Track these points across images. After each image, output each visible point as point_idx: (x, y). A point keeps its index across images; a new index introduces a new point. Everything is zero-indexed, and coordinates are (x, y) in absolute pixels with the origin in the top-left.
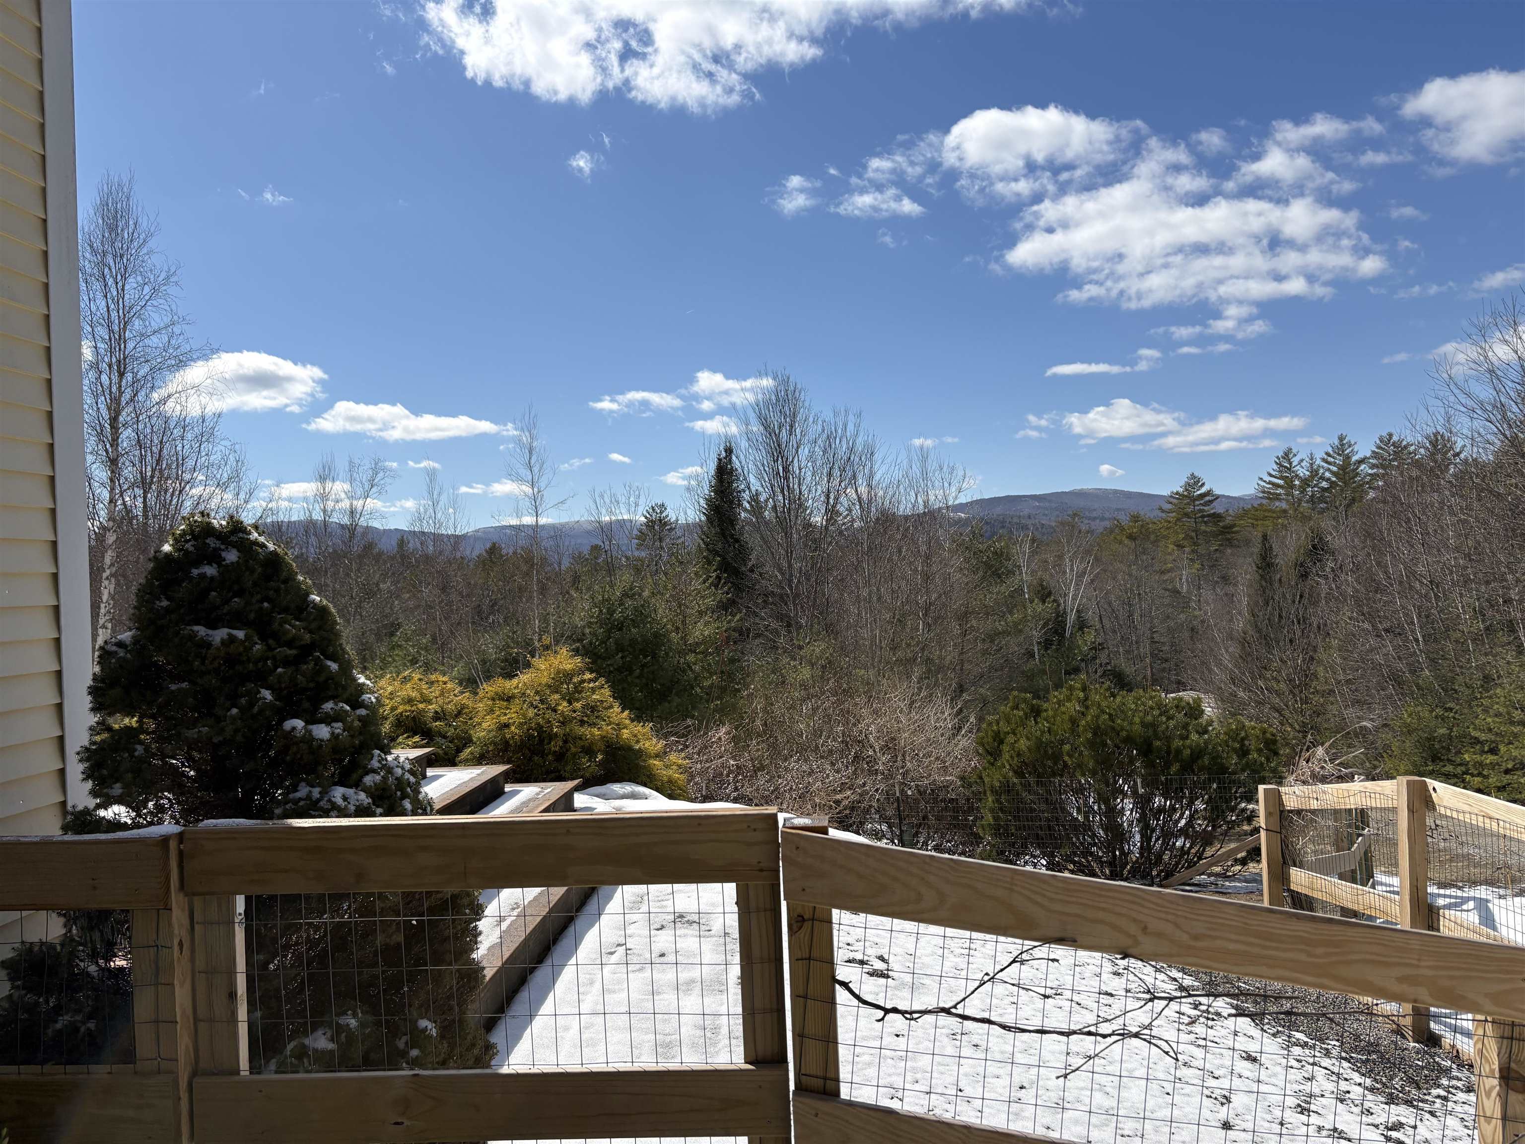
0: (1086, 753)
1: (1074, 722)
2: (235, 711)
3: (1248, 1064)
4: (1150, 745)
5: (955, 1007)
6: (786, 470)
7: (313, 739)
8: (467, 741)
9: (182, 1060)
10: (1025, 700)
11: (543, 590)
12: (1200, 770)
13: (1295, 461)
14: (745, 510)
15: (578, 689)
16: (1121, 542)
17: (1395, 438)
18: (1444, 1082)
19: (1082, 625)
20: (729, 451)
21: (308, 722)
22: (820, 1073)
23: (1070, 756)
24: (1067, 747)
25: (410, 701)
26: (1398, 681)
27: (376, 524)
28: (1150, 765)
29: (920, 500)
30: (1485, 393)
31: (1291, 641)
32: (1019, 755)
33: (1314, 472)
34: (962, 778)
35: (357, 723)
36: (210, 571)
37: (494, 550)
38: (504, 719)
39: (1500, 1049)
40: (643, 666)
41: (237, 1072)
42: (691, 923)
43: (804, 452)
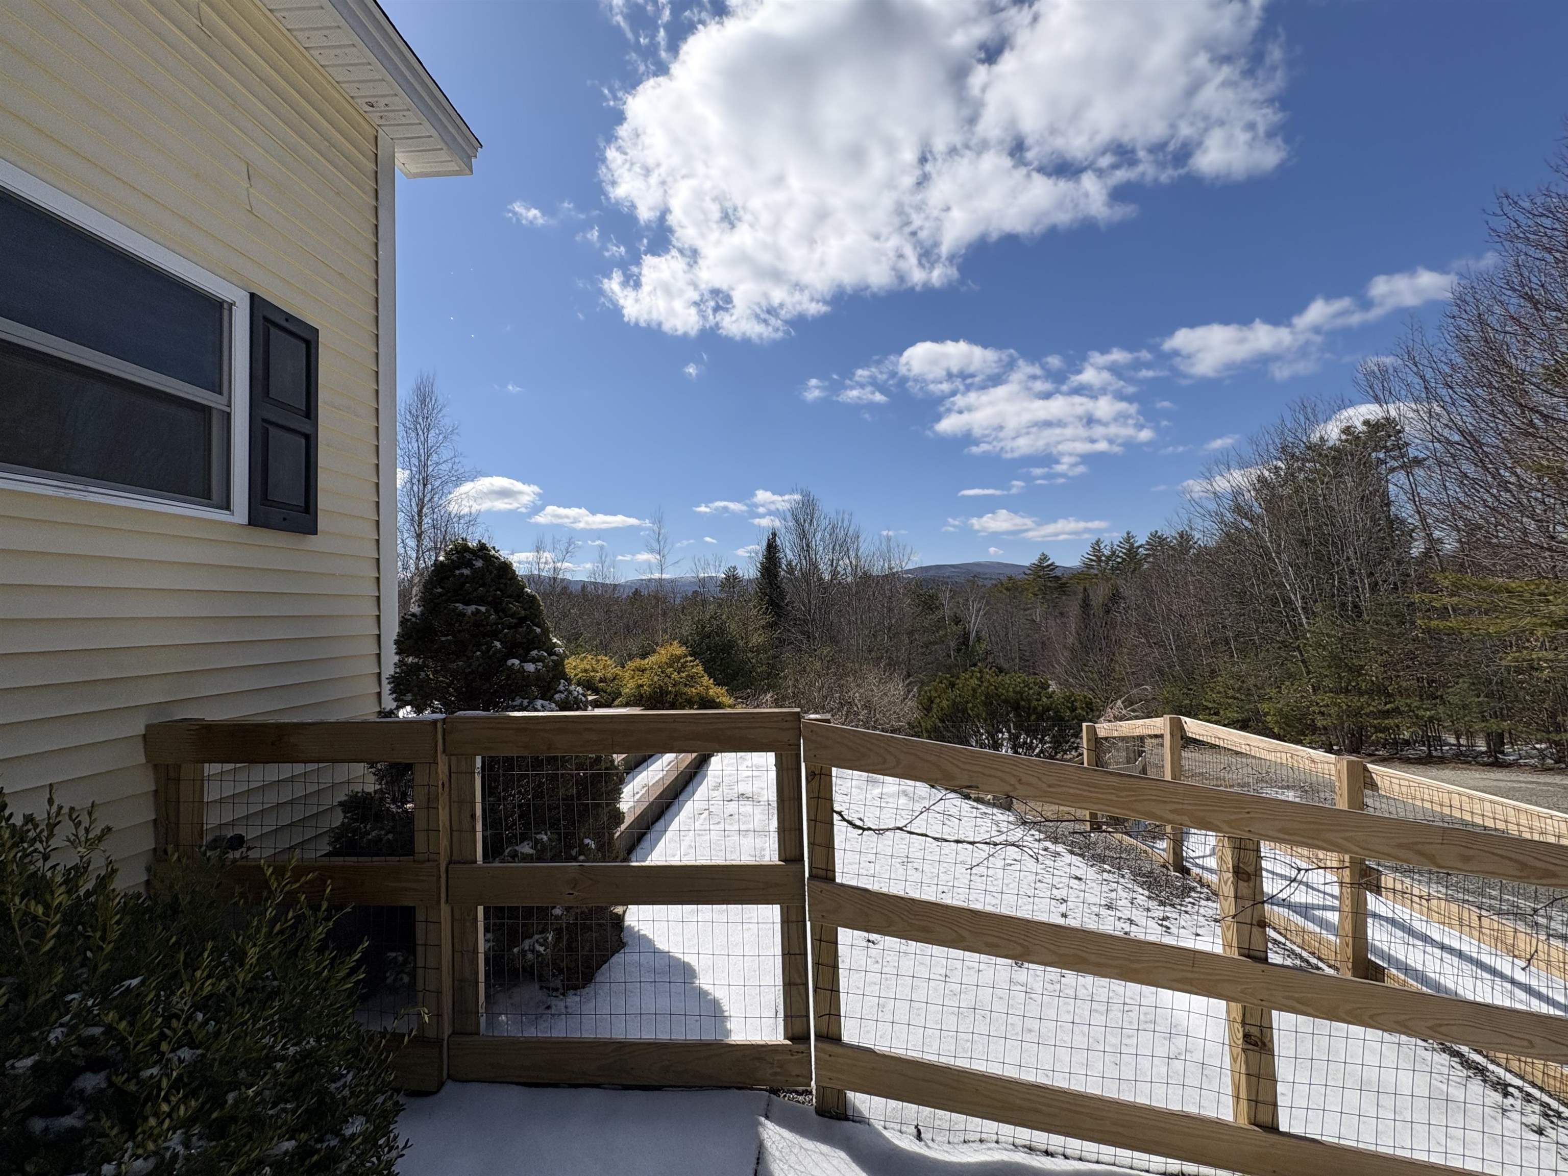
0: (981, 708)
1: (974, 690)
2: (478, 653)
3: (1076, 881)
4: (1018, 704)
5: (905, 826)
6: (808, 546)
7: (525, 671)
8: (620, 694)
9: (442, 853)
10: (946, 678)
11: (664, 614)
12: (1048, 718)
13: (1102, 546)
14: (783, 570)
15: (684, 666)
16: (1001, 592)
17: (1159, 534)
18: (1193, 894)
19: (979, 639)
20: (774, 535)
21: (521, 662)
22: (824, 867)
23: (972, 710)
24: (970, 705)
25: (586, 671)
26: (1162, 673)
27: (568, 576)
28: (1018, 715)
29: (886, 565)
30: (1212, 506)
31: (1100, 649)
32: (942, 710)
33: (1113, 553)
34: (909, 724)
35: (551, 663)
36: (466, 572)
37: (637, 592)
38: (640, 682)
39: (1233, 855)
40: (722, 659)
41: (475, 862)
42: (748, 798)
43: (819, 536)
